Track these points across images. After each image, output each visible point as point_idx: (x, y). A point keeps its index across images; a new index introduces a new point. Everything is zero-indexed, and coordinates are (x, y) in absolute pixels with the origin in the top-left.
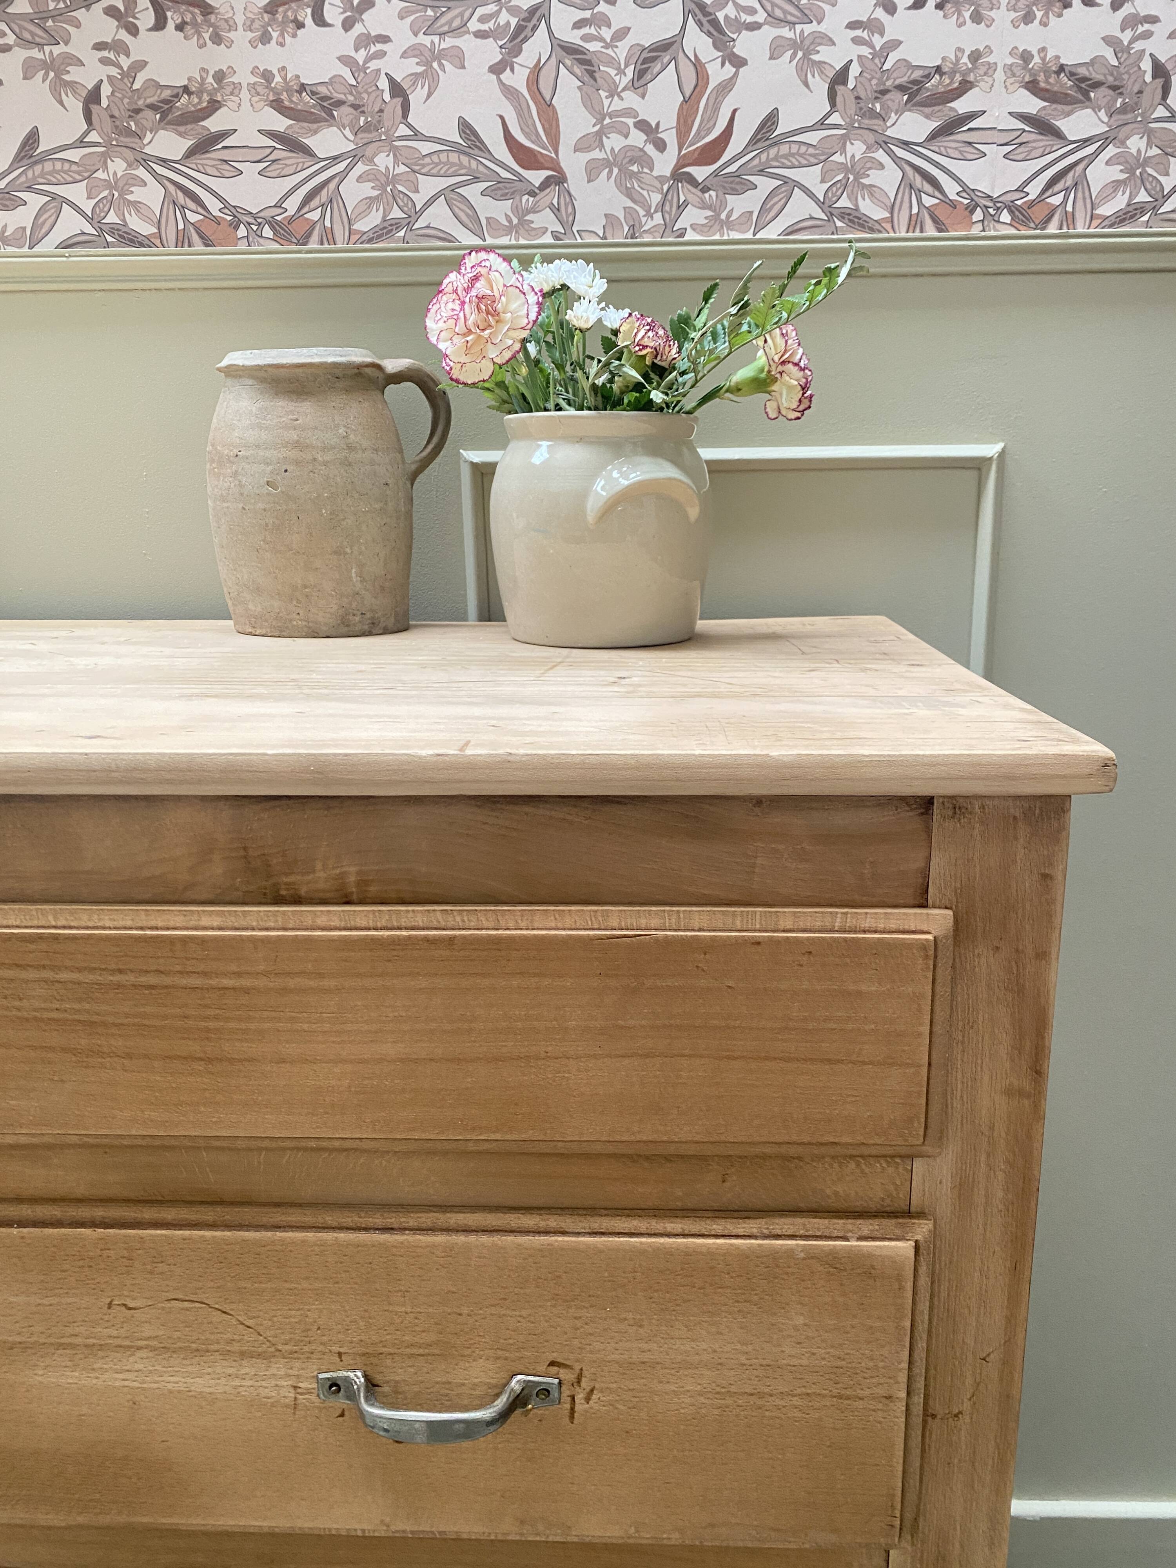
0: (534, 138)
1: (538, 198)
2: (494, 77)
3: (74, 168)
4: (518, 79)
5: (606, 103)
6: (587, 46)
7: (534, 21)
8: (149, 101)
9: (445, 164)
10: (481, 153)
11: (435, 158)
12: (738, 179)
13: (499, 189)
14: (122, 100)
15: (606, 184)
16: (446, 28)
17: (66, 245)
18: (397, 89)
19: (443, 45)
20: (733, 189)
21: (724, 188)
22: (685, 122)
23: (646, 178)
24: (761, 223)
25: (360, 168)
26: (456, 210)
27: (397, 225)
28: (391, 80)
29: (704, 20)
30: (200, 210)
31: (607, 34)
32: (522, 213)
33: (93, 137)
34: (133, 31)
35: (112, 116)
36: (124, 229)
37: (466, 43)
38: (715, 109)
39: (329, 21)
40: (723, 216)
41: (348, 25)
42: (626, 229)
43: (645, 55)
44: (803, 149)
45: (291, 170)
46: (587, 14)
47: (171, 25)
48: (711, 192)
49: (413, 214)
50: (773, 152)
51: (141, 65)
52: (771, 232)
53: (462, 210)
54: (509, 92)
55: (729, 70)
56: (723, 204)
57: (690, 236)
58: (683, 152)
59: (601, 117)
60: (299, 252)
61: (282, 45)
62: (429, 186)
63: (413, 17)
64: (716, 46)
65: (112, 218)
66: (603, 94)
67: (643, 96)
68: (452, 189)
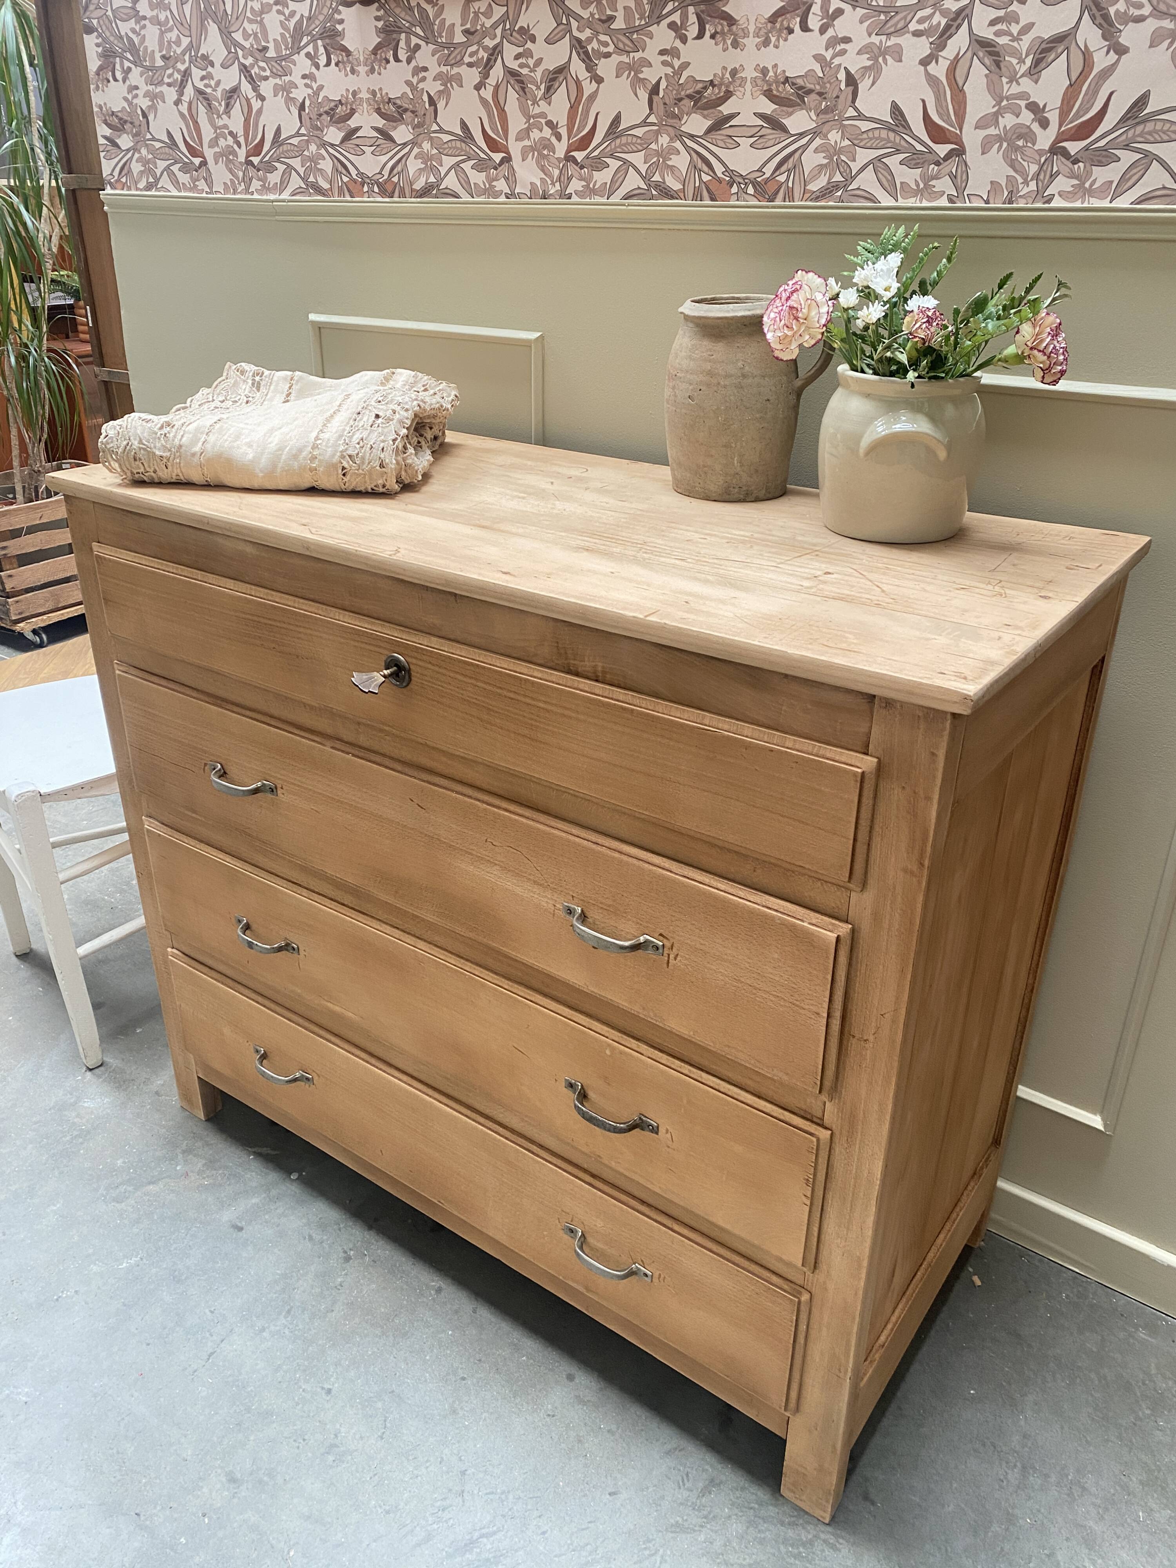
0: (945, 118)
1: (941, 167)
2: (922, 68)
3: (639, 141)
4: (939, 70)
5: (1006, 87)
6: (998, 40)
7: (959, 21)
8: (688, 92)
9: (877, 139)
10: (905, 131)
11: (870, 134)
12: (1104, 153)
13: (914, 159)
14: (672, 91)
15: (996, 155)
16: (892, 30)
17: (627, 197)
18: (851, 81)
19: (889, 43)
20: (1099, 161)
21: (1092, 160)
22: (1069, 103)
23: (1028, 152)
24: (1119, 190)
25: (818, 142)
26: (880, 176)
27: (837, 186)
28: (848, 73)
29: (1098, 14)
30: (711, 173)
31: (1015, 29)
32: (927, 179)
33: (652, 119)
34: (684, 40)
35: (665, 104)
36: (663, 185)
37: (906, 41)
38: (1094, 93)
39: (811, 27)
40: (1087, 185)
41: (823, 30)
42: (1006, 193)
43: (1044, 46)
44: (1168, 125)
45: (771, 143)
46: (1001, 13)
47: (708, 34)
48: (1081, 164)
49: (849, 178)
50: (1139, 129)
51: (685, 65)
52: (1123, 202)
53: (885, 177)
54: (932, 80)
55: (1113, 57)
56: (1089, 174)
57: (1057, 203)
58: (1063, 129)
59: (999, 98)
60: (767, 207)
61: (777, 47)
62: (864, 156)
63: (869, 22)
64: (1104, 37)
65: (657, 178)
66: (1004, 80)
67: (1036, 82)
68: (879, 159)
